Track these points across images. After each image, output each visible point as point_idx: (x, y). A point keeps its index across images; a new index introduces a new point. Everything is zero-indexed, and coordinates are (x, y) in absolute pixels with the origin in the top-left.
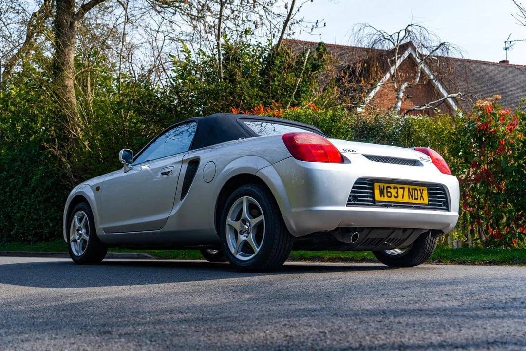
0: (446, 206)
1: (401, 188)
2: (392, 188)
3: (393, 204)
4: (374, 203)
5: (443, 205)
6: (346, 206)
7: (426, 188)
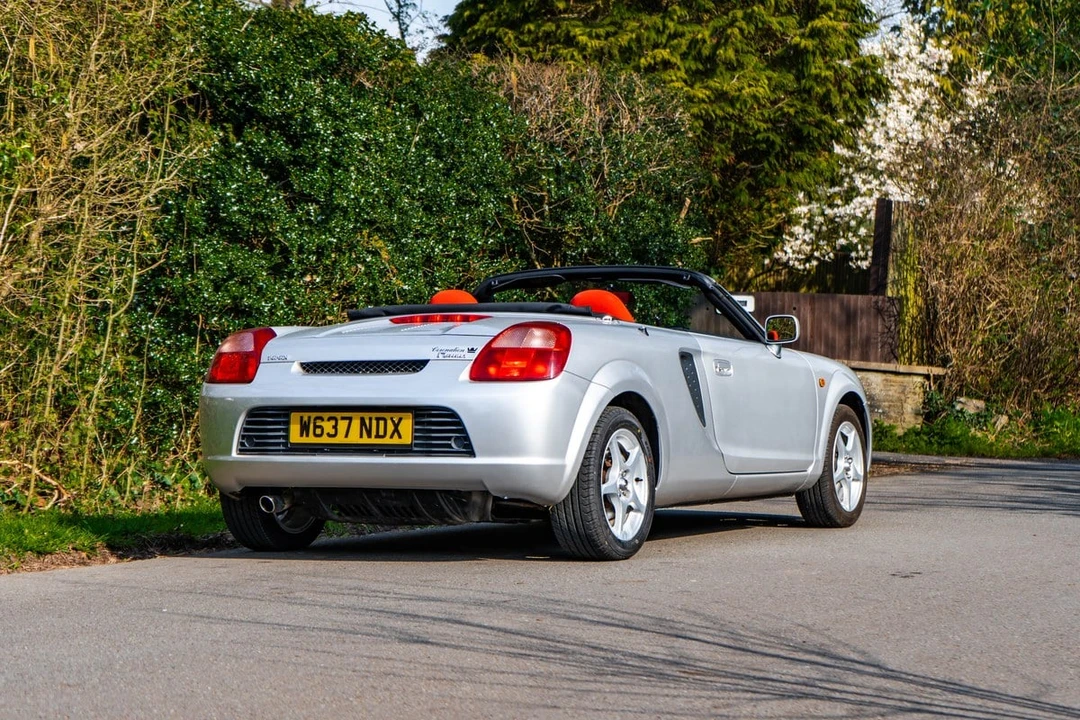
1: (343, 418)
2: (326, 419)
4: (288, 447)
5: (453, 445)
6: (234, 454)
7: (410, 415)
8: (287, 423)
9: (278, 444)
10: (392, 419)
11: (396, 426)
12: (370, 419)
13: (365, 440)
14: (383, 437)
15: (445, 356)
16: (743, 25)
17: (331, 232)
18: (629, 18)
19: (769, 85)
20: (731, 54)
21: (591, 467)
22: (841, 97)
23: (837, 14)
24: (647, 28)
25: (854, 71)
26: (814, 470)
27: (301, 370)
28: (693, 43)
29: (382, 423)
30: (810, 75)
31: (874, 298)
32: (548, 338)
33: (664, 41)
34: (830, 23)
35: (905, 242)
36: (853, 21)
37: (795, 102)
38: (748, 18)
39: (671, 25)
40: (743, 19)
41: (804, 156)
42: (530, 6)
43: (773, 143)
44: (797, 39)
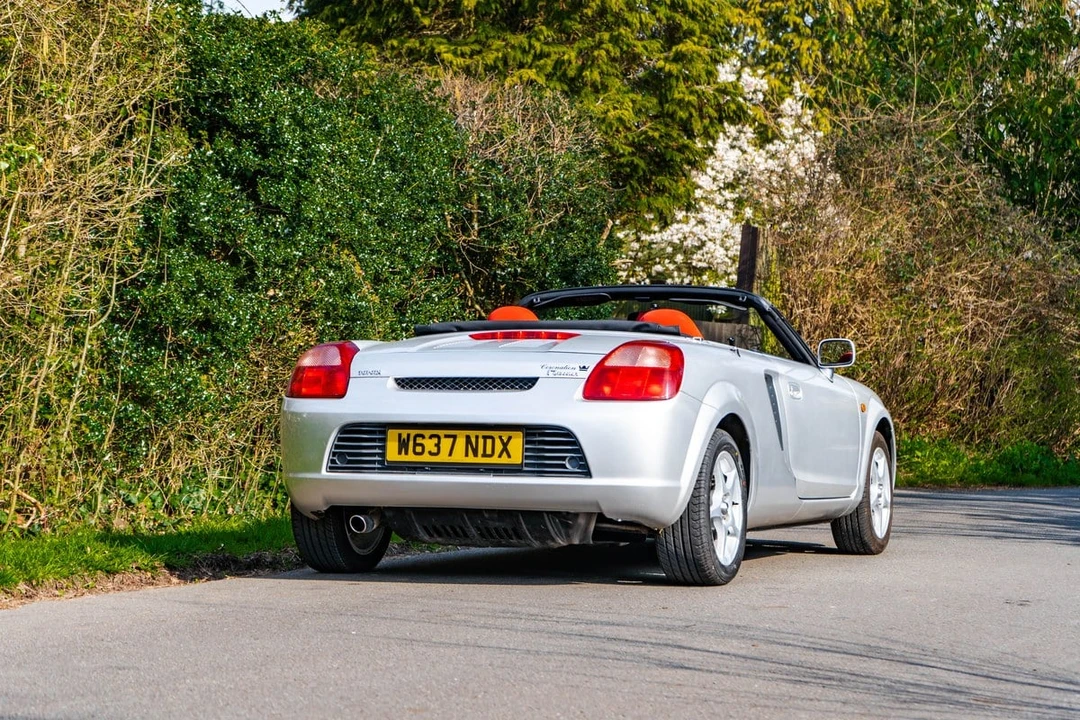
0: (582, 466)
1: (446, 436)
2: (427, 436)
3: (427, 467)
4: (385, 465)
5: (568, 466)
6: (324, 471)
7: (521, 434)
8: (384, 440)
9: (374, 462)
10: (500, 437)
11: (505, 445)
12: (477, 437)
13: (471, 459)
14: (491, 456)
15: (555, 374)
16: (610, 47)
17: (296, 244)
18: (494, 37)
19: (633, 108)
20: (596, 76)
21: (702, 490)
22: (702, 122)
23: (701, 38)
24: (513, 47)
25: (715, 97)
26: (855, 496)
27: (396, 385)
28: (559, 63)
29: (489, 441)
30: (673, 100)
31: (738, 326)
32: (660, 358)
33: (530, 61)
34: (695, 48)
35: (769, 269)
36: (713, 47)
37: (659, 126)
38: (615, 40)
39: (537, 45)
40: (610, 41)
41: (664, 180)
42: (394, 22)
43: (637, 166)
44: (661, 63)
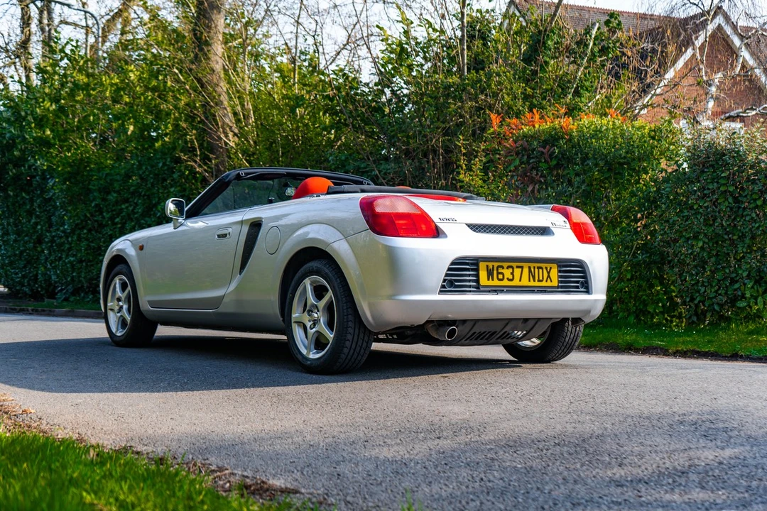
0: (586, 287)
1: (518, 267)
2: (505, 267)
3: (505, 289)
4: (478, 288)
5: (580, 287)
7: (556, 266)
8: (477, 270)
9: (470, 286)
10: (546, 268)
11: (549, 273)
12: (534, 267)
13: (532, 283)
14: (542, 281)
